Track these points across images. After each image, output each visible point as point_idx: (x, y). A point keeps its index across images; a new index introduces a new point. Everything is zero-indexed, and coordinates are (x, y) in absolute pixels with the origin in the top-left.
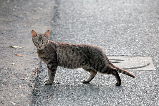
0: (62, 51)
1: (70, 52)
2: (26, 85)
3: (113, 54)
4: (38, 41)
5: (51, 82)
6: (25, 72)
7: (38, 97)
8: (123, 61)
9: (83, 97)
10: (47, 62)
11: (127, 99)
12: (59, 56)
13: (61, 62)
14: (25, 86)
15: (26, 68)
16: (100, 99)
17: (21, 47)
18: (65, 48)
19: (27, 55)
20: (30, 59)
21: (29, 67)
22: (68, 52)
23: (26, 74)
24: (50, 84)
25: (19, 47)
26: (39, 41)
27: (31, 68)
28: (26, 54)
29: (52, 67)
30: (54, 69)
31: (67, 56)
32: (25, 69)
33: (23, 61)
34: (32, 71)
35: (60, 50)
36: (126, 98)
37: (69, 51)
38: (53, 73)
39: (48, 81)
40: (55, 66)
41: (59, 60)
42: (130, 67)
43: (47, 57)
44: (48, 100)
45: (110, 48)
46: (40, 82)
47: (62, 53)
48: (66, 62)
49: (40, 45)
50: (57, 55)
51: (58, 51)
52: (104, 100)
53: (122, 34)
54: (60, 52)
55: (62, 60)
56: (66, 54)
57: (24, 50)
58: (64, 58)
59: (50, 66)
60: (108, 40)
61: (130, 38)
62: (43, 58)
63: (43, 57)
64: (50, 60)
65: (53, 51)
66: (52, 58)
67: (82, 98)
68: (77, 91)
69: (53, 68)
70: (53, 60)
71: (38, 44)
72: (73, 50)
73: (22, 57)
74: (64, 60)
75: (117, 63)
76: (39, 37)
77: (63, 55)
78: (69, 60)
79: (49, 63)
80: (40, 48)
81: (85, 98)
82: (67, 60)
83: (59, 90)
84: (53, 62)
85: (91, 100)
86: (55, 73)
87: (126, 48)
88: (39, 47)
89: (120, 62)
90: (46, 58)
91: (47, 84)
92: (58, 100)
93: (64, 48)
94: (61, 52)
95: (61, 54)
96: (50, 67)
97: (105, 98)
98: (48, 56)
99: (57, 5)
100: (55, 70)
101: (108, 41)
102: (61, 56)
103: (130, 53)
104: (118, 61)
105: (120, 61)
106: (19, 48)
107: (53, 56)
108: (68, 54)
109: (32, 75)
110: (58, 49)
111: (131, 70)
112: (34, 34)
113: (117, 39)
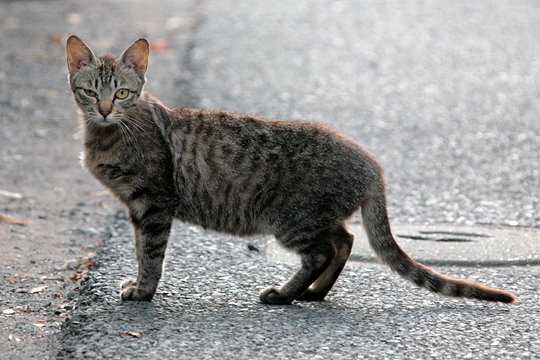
0: (194, 143)
1: (227, 150)
2: (32, 308)
3: (441, 219)
4: (93, 88)
5: (148, 289)
6: (33, 272)
7: (86, 336)
8: (488, 237)
9: (295, 341)
10: (127, 191)
11: (503, 351)
12: (179, 168)
13: (189, 199)
14: (28, 311)
15: (37, 258)
16: (373, 348)
17: (17, 196)
18: (210, 131)
19: (44, 221)
20: (60, 233)
21: (51, 256)
22: (219, 152)
23: (33, 276)
24: (143, 296)
25: (7, 194)
26: (99, 84)
27: (58, 258)
28: (41, 217)
29: (151, 211)
30: (159, 221)
31: (214, 168)
32: (33, 262)
33: (23, 237)
34: (64, 266)
35: (184, 142)
36: (496, 346)
37: (224, 147)
38: (156, 241)
39: (135, 284)
40: (162, 210)
41: (181, 186)
42: (517, 259)
43: (126, 163)
44: (133, 345)
45: (428, 203)
46: (99, 293)
47: (194, 152)
48: (206, 195)
49: (106, 103)
50: (175, 161)
51: (177, 144)
52: (391, 352)
53: (484, 162)
54: (184, 149)
55: (190, 186)
56: (209, 160)
57: (32, 206)
58: (199, 176)
59: (140, 207)
60: (418, 177)
61: (519, 175)
62: (109, 171)
63: (109, 166)
64: (138, 181)
65: (157, 141)
66: (150, 169)
67: (292, 343)
68: (268, 320)
69: (155, 219)
70: (153, 180)
71: (94, 99)
72: (245, 143)
73: (22, 225)
74: (201, 188)
75: (457, 243)
76: (101, 68)
77: (195, 164)
78: (220, 186)
79: (136, 195)
80: (105, 117)
81: (305, 343)
82: (211, 188)
83: (186, 316)
84: (154, 189)
85: (332, 351)
86: (164, 243)
87: (501, 202)
88: (101, 112)
89: (470, 241)
90: (119, 170)
91: (131, 295)
92: (177, 347)
93: (203, 134)
94: (189, 148)
95: (187, 157)
96: (140, 215)
97: (400, 346)
98: (133, 160)
99: (187, 75)
100: (163, 229)
101: (419, 182)
102: (189, 169)
103: (519, 217)
104: (460, 237)
105: (472, 238)
106: (6, 197)
107: (153, 161)
108: (220, 162)
109: (62, 280)
110: (177, 136)
111: (521, 268)
112: (80, 54)
113: (463, 175)
